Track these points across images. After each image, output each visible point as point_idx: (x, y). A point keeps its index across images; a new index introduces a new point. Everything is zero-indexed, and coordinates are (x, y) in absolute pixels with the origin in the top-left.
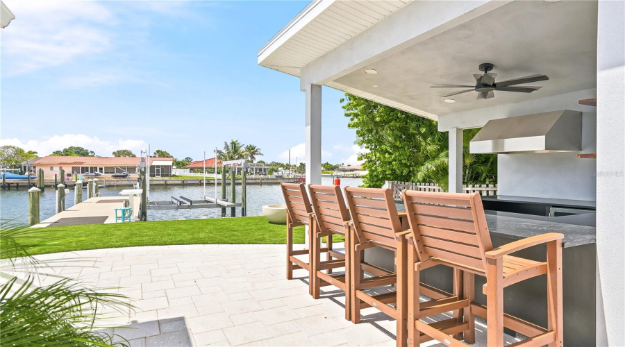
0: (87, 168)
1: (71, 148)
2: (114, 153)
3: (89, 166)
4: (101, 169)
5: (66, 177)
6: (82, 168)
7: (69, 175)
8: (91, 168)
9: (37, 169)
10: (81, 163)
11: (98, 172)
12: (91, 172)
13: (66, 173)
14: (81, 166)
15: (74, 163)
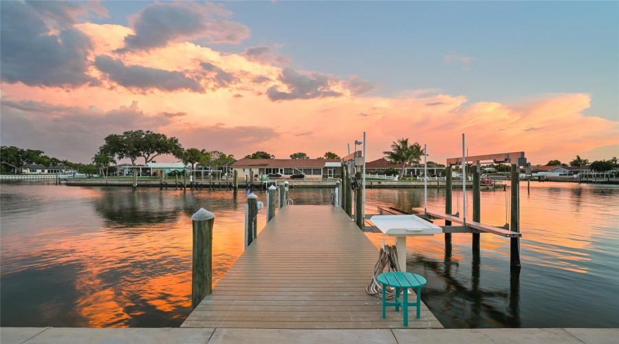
0: (270, 169)
1: (258, 153)
2: (291, 156)
3: (272, 168)
4: (281, 170)
5: (254, 178)
6: (267, 169)
7: (256, 176)
8: (274, 169)
9: (233, 171)
10: (266, 165)
11: (279, 173)
12: (274, 173)
13: (254, 174)
14: (265, 167)
15: (261, 165)
